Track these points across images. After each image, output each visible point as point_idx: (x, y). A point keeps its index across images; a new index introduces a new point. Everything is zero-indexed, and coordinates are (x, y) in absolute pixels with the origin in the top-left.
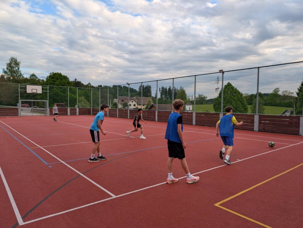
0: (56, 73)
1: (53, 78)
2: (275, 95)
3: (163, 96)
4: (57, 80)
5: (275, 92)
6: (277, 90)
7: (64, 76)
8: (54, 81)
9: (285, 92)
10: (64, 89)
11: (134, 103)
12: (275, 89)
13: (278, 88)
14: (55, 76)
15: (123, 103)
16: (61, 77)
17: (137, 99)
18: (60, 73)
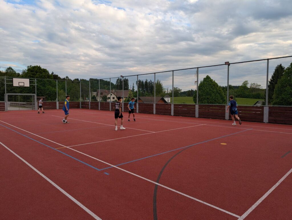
0: (35, 66)
1: (32, 71)
2: (244, 87)
3: (140, 89)
4: (37, 73)
5: (244, 84)
6: (245, 83)
7: (44, 69)
8: (33, 74)
9: (253, 84)
10: (44, 83)
11: (113, 96)
12: (244, 82)
13: (247, 81)
14: (34, 69)
15: (102, 96)
16: (40, 70)
17: (116, 92)
18: (40, 66)
